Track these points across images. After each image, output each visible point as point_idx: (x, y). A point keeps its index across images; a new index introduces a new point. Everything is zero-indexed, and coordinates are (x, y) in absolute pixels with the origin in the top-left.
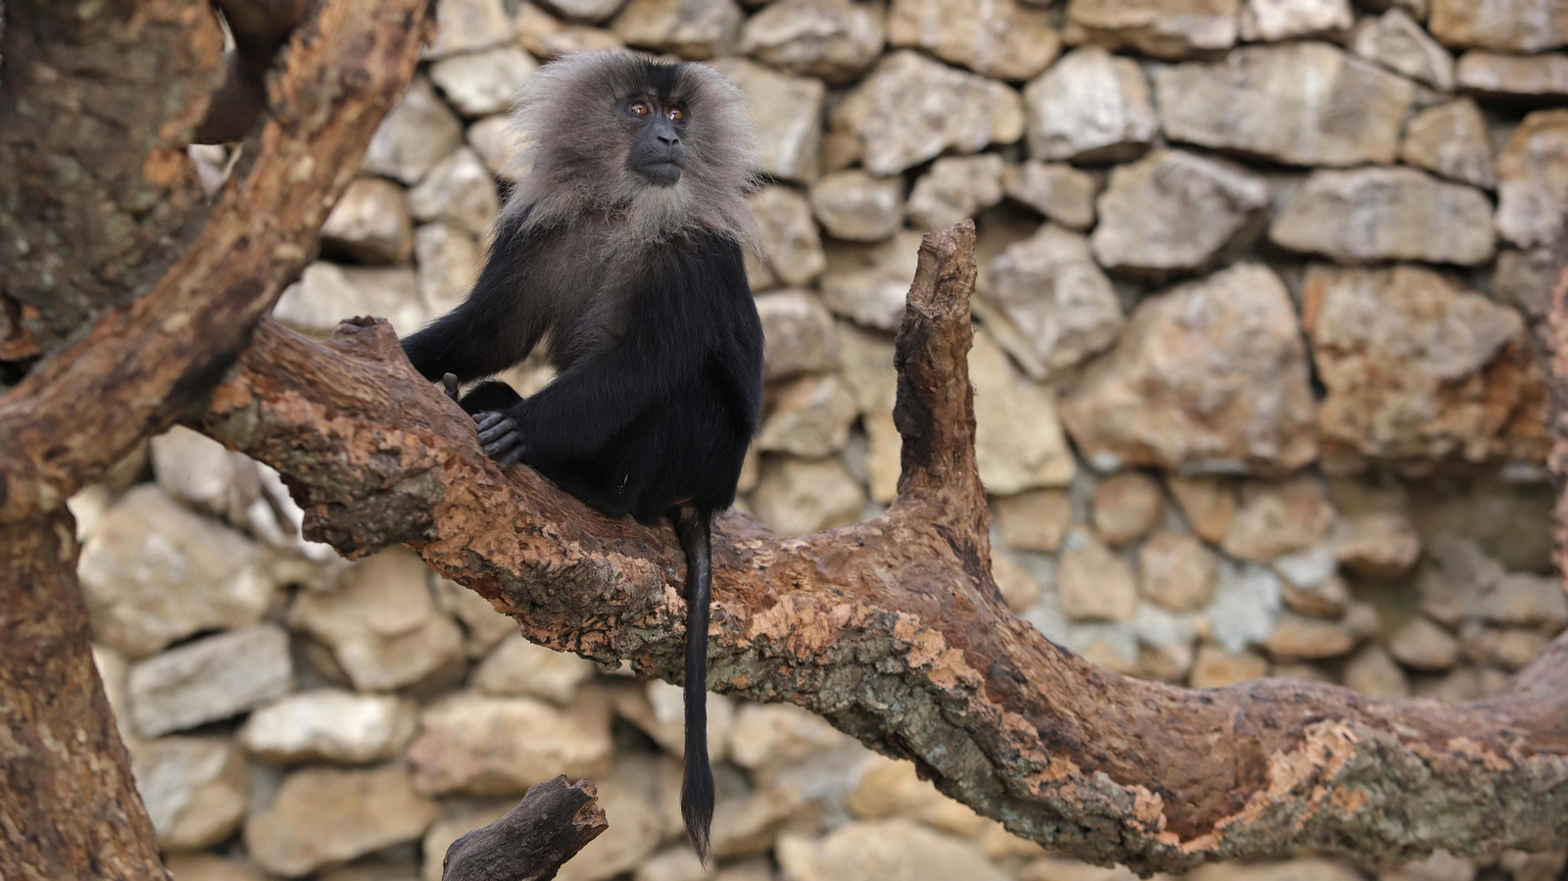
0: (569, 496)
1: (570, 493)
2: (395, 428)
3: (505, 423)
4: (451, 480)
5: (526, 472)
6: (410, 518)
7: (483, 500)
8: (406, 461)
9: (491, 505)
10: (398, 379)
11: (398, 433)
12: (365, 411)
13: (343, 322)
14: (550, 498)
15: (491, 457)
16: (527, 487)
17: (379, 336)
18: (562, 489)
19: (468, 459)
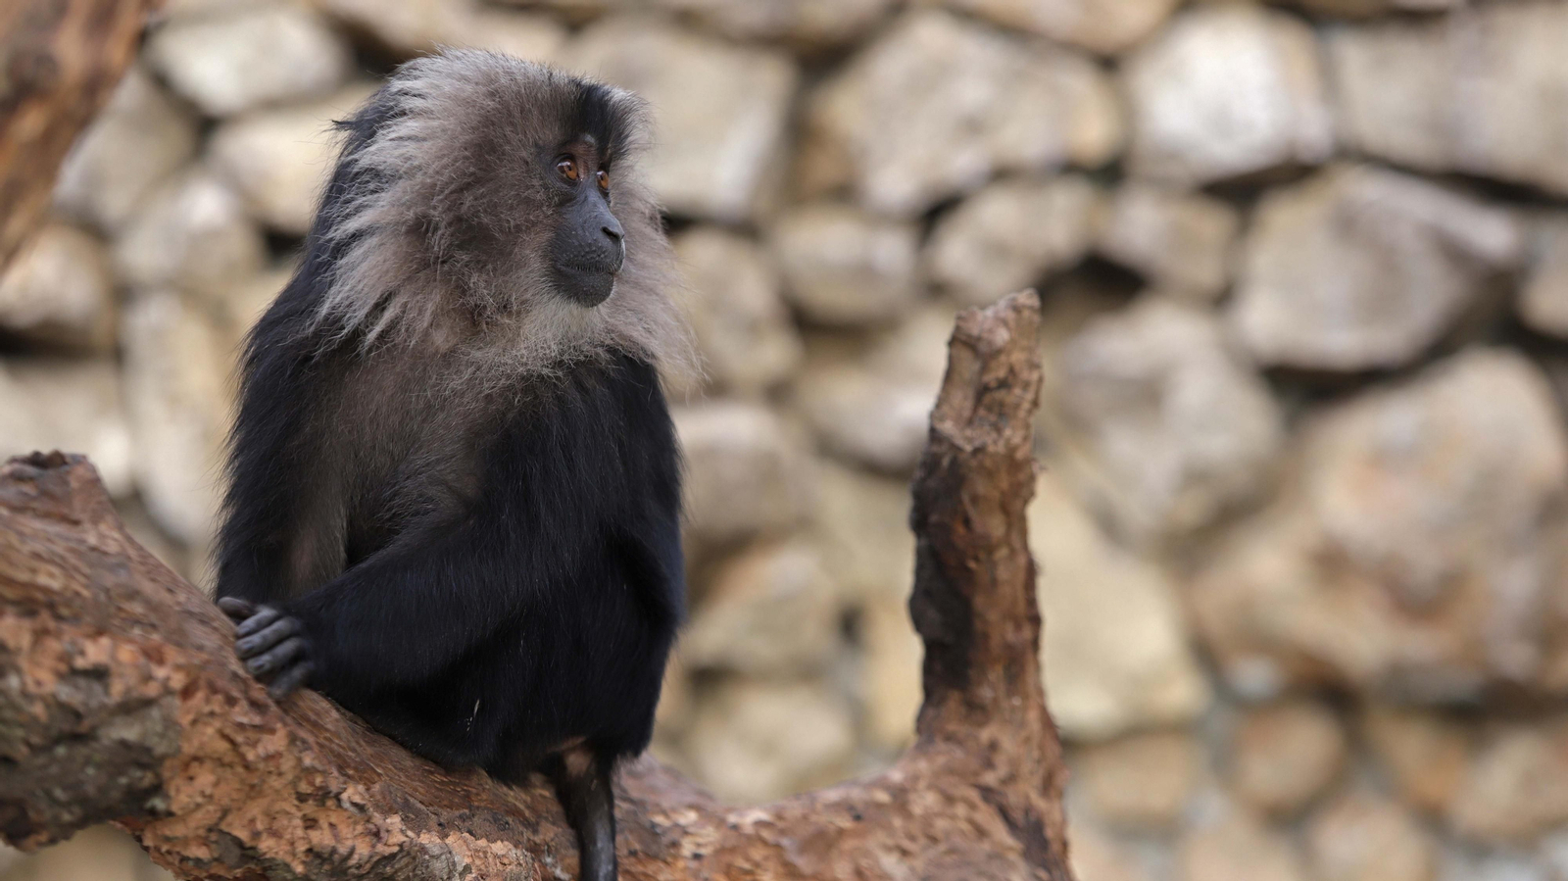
0: (385, 741)
1: (385, 735)
2: (99, 632)
3: (279, 625)
4: (191, 717)
5: (316, 703)
6: (123, 780)
7: (244, 749)
8: (117, 689)
9: (258, 756)
10: (105, 553)
11: (105, 641)
12: (51, 606)
13: (14, 460)
14: (354, 744)
15: (258, 679)
16: (316, 727)
17: (74, 484)
18: (374, 728)
19: (221, 683)
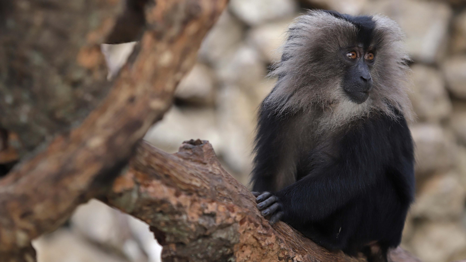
0: (309, 240)
1: (308, 238)
2: (213, 201)
3: (272, 198)
4: (243, 230)
5: (284, 226)
6: (221, 251)
7: (261, 242)
8: (219, 220)
9: (265, 244)
10: (215, 174)
11: (214, 204)
12: (197, 192)
13: (184, 142)
14: (298, 241)
15: (265, 218)
16: (285, 235)
17: (204, 151)
18: (305, 236)
19: (253, 219)
